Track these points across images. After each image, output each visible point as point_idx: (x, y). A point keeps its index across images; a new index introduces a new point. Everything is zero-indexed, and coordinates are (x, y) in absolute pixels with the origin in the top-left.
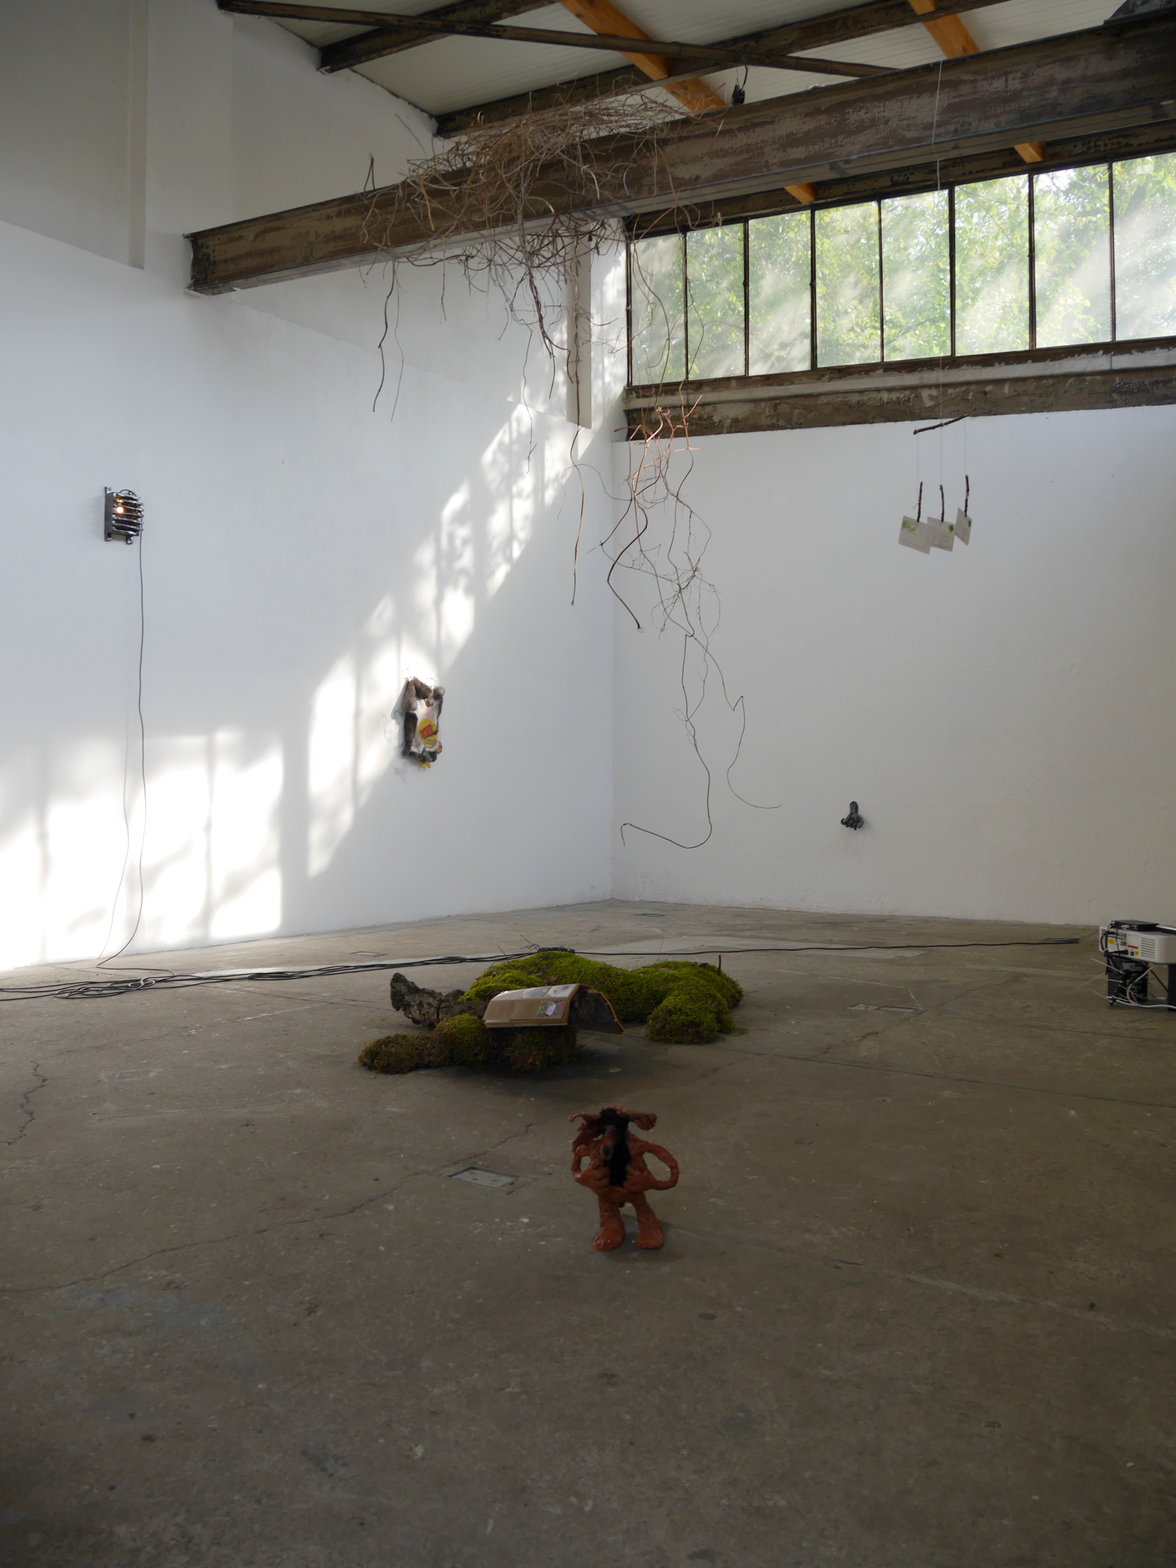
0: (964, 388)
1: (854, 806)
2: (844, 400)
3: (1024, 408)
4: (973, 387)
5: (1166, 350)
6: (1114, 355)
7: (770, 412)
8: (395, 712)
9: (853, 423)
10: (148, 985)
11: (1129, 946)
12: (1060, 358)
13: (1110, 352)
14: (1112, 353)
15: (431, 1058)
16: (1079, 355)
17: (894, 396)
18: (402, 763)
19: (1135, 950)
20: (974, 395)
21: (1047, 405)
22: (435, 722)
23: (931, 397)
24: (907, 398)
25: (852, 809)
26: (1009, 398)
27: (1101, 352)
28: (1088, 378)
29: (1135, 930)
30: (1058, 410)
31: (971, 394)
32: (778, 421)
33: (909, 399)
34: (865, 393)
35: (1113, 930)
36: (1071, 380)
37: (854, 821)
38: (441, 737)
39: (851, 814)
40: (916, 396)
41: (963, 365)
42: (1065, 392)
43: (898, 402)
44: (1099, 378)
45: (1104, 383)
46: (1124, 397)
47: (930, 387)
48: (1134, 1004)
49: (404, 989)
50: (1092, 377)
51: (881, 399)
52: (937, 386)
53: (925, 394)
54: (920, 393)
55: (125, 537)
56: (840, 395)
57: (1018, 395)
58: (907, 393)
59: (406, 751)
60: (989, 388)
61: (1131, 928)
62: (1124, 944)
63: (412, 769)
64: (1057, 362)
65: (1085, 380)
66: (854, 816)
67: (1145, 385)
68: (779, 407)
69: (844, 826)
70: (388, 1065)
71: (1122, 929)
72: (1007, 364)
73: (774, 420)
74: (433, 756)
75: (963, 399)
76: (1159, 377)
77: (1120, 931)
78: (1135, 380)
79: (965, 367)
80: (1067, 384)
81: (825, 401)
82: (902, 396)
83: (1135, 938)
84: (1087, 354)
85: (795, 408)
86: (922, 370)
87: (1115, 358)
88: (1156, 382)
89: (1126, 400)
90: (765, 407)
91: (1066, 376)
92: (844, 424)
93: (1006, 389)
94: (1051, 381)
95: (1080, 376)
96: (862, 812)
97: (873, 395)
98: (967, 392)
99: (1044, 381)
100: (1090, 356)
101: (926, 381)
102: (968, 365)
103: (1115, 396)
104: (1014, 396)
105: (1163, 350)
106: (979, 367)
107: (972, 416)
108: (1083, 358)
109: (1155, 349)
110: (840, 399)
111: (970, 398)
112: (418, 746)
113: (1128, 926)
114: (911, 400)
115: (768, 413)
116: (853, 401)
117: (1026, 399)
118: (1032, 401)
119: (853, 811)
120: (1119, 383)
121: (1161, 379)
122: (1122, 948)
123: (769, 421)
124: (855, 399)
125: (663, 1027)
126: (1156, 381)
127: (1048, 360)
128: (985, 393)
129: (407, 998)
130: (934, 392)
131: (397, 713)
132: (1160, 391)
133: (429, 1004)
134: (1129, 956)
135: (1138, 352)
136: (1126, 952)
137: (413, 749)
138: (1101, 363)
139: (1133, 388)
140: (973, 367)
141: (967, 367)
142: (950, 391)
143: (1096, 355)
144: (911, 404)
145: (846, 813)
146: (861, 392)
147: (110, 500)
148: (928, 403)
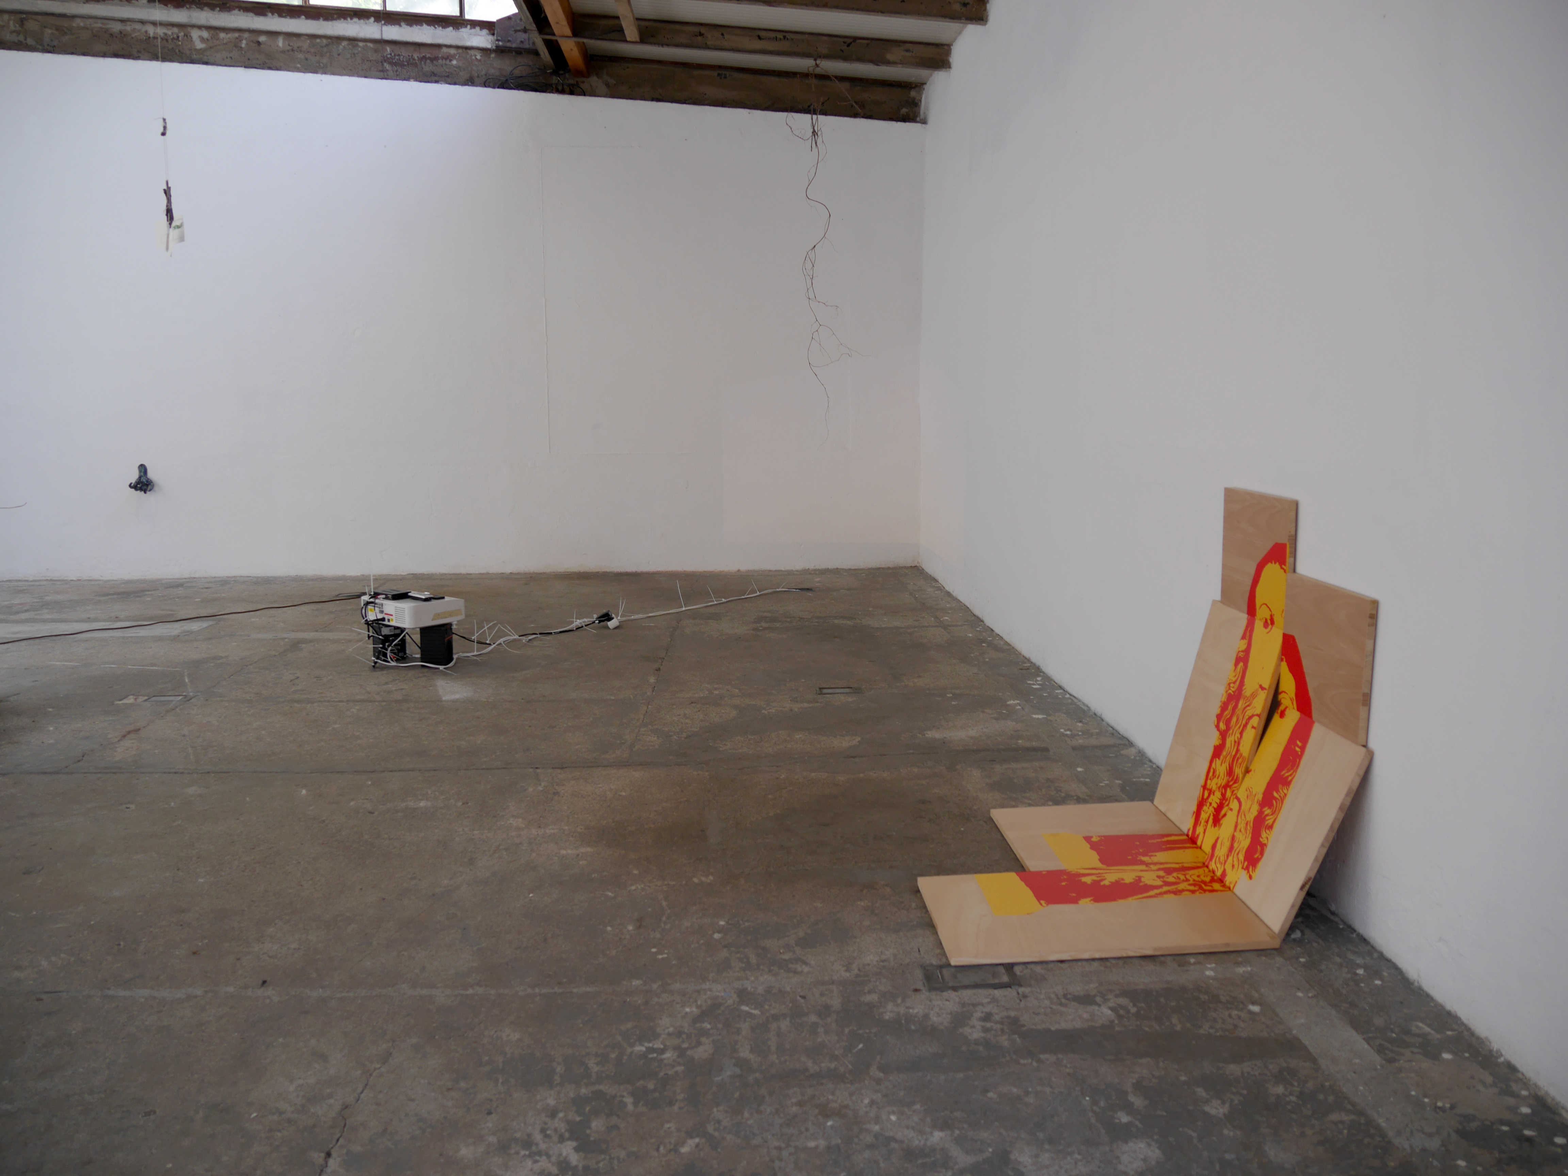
0: (236, 35)
1: (143, 469)
2: (104, 27)
3: (299, 65)
4: (246, 35)
5: (432, 27)
6: (384, 24)
7: (15, 27)
9: (116, 55)
11: (386, 614)
12: (333, 19)
13: (381, 21)
14: (383, 22)
16: (351, 19)
17: (161, 31)
19: (390, 617)
20: (247, 44)
21: (321, 65)
23: (202, 39)
24: (175, 36)
25: (140, 472)
26: (283, 52)
27: (372, 19)
28: (361, 44)
29: (390, 599)
30: (333, 74)
31: (244, 42)
32: (26, 39)
33: (178, 37)
34: (129, 23)
35: (372, 600)
36: (345, 43)
37: (143, 484)
39: (140, 477)
40: (186, 35)
41: (234, 10)
42: (339, 55)
43: (165, 39)
44: (371, 45)
45: (376, 51)
46: (395, 68)
47: (200, 27)
48: (393, 664)
50: (364, 44)
51: (146, 32)
52: (209, 28)
53: (195, 34)
54: (189, 33)
56: (99, 21)
57: (293, 50)
58: (176, 30)
60: (262, 39)
61: (387, 598)
62: (382, 612)
64: (330, 23)
65: (357, 45)
66: (143, 479)
67: (414, 59)
68: (26, 22)
69: (133, 490)
71: (379, 599)
72: (280, 16)
73: (21, 38)
75: (236, 46)
76: (427, 53)
77: (377, 601)
78: (405, 53)
79: (236, 12)
80: (341, 47)
81: (82, 24)
82: (169, 32)
83: (390, 607)
84: (359, 19)
85: (45, 27)
86: (190, 8)
87: (385, 28)
88: (424, 58)
89: (397, 71)
90: (9, 20)
91: (339, 39)
92: (104, 55)
93: (280, 42)
94: (325, 41)
95: (353, 40)
96: (151, 475)
97: (138, 26)
98: (240, 39)
99: (318, 40)
100: (362, 21)
101: (195, 21)
102: (239, 10)
103: (387, 66)
104: (288, 51)
105: (429, 27)
106: (251, 14)
107: (245, 67)
108: (356, 22)
109: (422, 25)
110: (99, 25)
111: (243, 46)
113: (384, 596)
114: (180, 39)
115: (12, 28)
116: (114, 30)
117: (301, 56)
118: (306, 59)
119: (142, 474)
120: (391, 54)
121: (428, 55)
122: (380, 616)
123: (14, 38)
124: (116, 27)
126: (423, 56)
127: (321, 19)
128: (259, 43)
130: (205, 34)
132: (428, 67)
134: (386, 623)
135: (407, 25)
136: (383, 619)
138: (370, 30)
139: (403, 61)
140: (246, 14)
141: (239, 12)
142: (222, 35)
143: (367, 22)
144: (180, 43)
145: (134, 477)
146: (123, 21)
148: (199, 45)
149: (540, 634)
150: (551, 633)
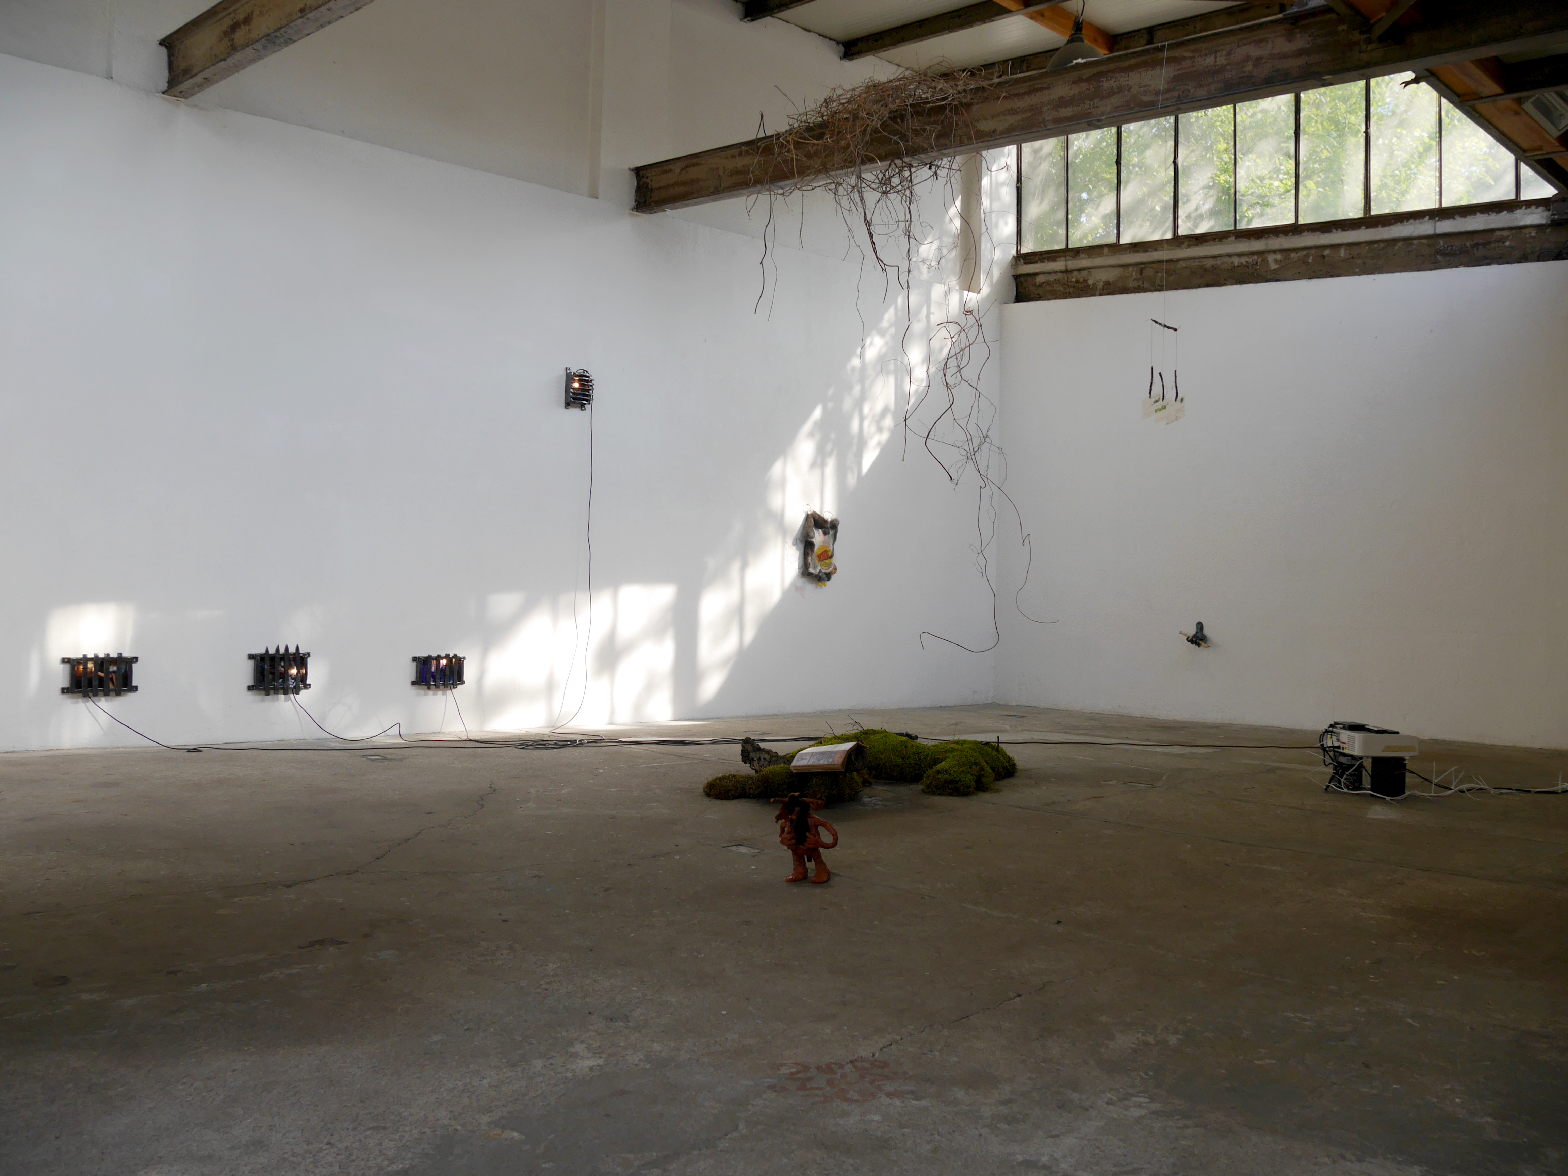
0: (1305, 253)
1: (1200, 626)
2: (1200, 264)
3: (1357, 270)
4: (1313, 252)
5: (1486, 215)
6: (1439, 220)
7: (1136, 275)
8: (796, 540)
9: (1208, 285)
10: (581, 744)
11: (1342, 742)
12: (1390, 224)
13: (1435, 218)
14: (1437, 219)
15: (751, 791)
16: (1407, 221)
17: (1244, 260)
18: (802, 581)
19: (1345, 746)
20: (1313, 259)
21: (1378, 266)
22: (831, 548)
23: (1276, 261)
24: (1255, 262)
25: (1197, 628)
26: (1344, 260)
27: (1427, 218)
28: (1415, 242)
29: (1346, 729)
30: (1387, 272)
31: (1311, 257)
32: (1143, 284)
33: (1257, 263)
34: (1219, 258)
35: (1331, 729)
36: (1400, 244)
37: (1198, 639)
38: (835, 561)
39: (1197, 633)
40: (1263, 260)
41: (1304, 232)
42: (1394, 255)
43: (1247, 266)
44: (1425, 241)
45: (1429, 246)
46: (1447, 258)
47: (1275, 252)
48: (1346, 790)
49: (750, 748)
50: (1418, 241)
51: (1232, 263)
52: (1282, 251)
53: (1271, 258)
54: (1266, 258)
55: (580, 405)
56: (1197, 260)
57: (1353, 258)
58: (1255, 257)
59: (805, 572)
60: (1327, 252)
61: (1344, 728)
62: (1338, 740)
63: (810, 587)
64: (1387, 228)
65: (1412, 244)
66: (1199, 635)
67: (1467, 247)
68: (1144, 271)
69: (1190, 643)
70: (720, 793)
71: (1336, 728)
72: (1343, 230)
73: (1140, 283)
74: (828, 576)
75: (1304, 262)
76: (1479, 239)
77: (1335, 730)
78: (1457, 243)
79: (1306, 233)
80: (1397, 248)
81: (1184, 265)
82: (1250, 260)
83: (1345, 735)
84: (1415, 220)
85: (1157, 272)
86: (1268, 237)
87: (1439, 224)
88: (1476, 245)
89: (1449, 261)
90: (1132, 272)
91: (1395, 240)
92: (1199, 286)
93: (1342, 253)
94: (1382, 245)
95: (1408, 240)
96: (1206, 631)
97: (1225, 259)
98: (1307, 256)
99: (1376, 245)
100: (1417, 221)
101: (1270, 247)
102: (1308, 232)
103: (1439, 258)
104: (1349, 259)
105: (1483, 215)
106: (1319, 233)
107: (1309, 279)
108: (1411, 224)
109: (1475, 214)
110: (1197, 264)
111: (1310, 261)
112: (815, 568)
113: (1341, 726)
114: (1259, 264)
115: (1134, 277)
116: (1208, 266)
117: (1360, 262)
118: (1364, 263)
119: (1199, 630)
120: (1443, 246)
121: (1480, 241)
122: (1336, 744)
123: (1135, 284)
124: (1209, 263)
125: (931, 783)
126: (1476, 243)
127: (1380, 226)
128: (1324, 257)
129: (752, 755)
130: (1279, 257)
131: (798, 541)
132: (1480, 252)
133: (765, 759)
134: (1341, 751)
135: (1461, 217)
136: (1339, 747)
137: (811, 570)
138: (1425, 228)
139: (1456, 250)
140: (1313, 234)
141: (1308, 234)
142: (1293, 255)
143: (1422, 221)
144: (1258, 267)
145: (1192, 631)
146: (1214, 257)
147: (570, 377)
148: (1273, 266)
149: (1516, 790)
150: (1530, 792)
